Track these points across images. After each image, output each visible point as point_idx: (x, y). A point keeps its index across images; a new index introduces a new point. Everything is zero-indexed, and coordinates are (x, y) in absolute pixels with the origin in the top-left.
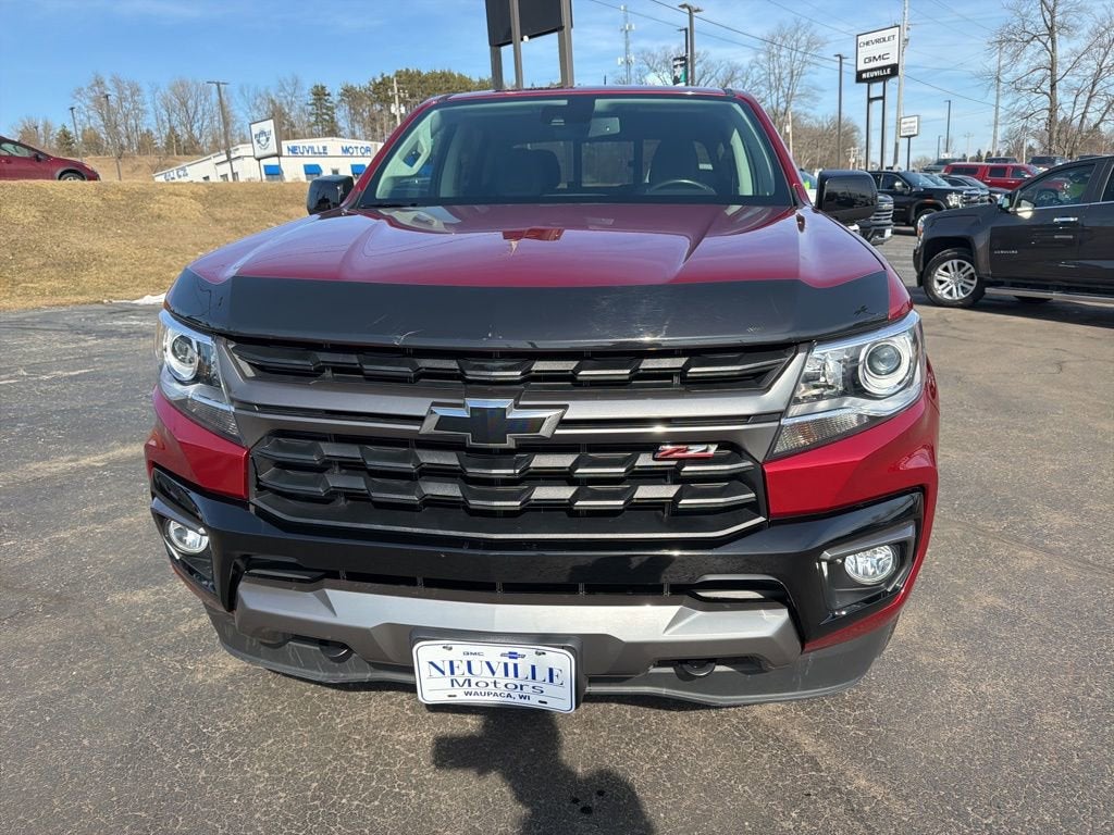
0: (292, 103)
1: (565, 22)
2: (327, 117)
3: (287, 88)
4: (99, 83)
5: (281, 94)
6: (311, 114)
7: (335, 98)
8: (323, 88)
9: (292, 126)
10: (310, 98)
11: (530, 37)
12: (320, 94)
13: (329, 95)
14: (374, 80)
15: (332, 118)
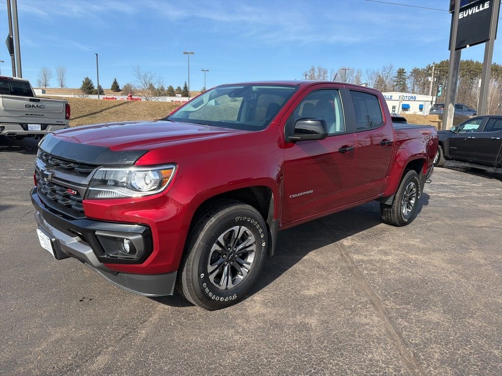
0: (387, 76)
1: (491, 36)
2: (402, 83)
3: (387, 70)
4: (313, 69)
5: (384, 73)
6: (395, 81)
7: (408, 74)
8: (403, 70)
9: (386, 86)
10: (396, 74)
11: (470, 46)
12: (401, 72)
13: (405, 73)
14: (429, 65)
15: (405, 83)
